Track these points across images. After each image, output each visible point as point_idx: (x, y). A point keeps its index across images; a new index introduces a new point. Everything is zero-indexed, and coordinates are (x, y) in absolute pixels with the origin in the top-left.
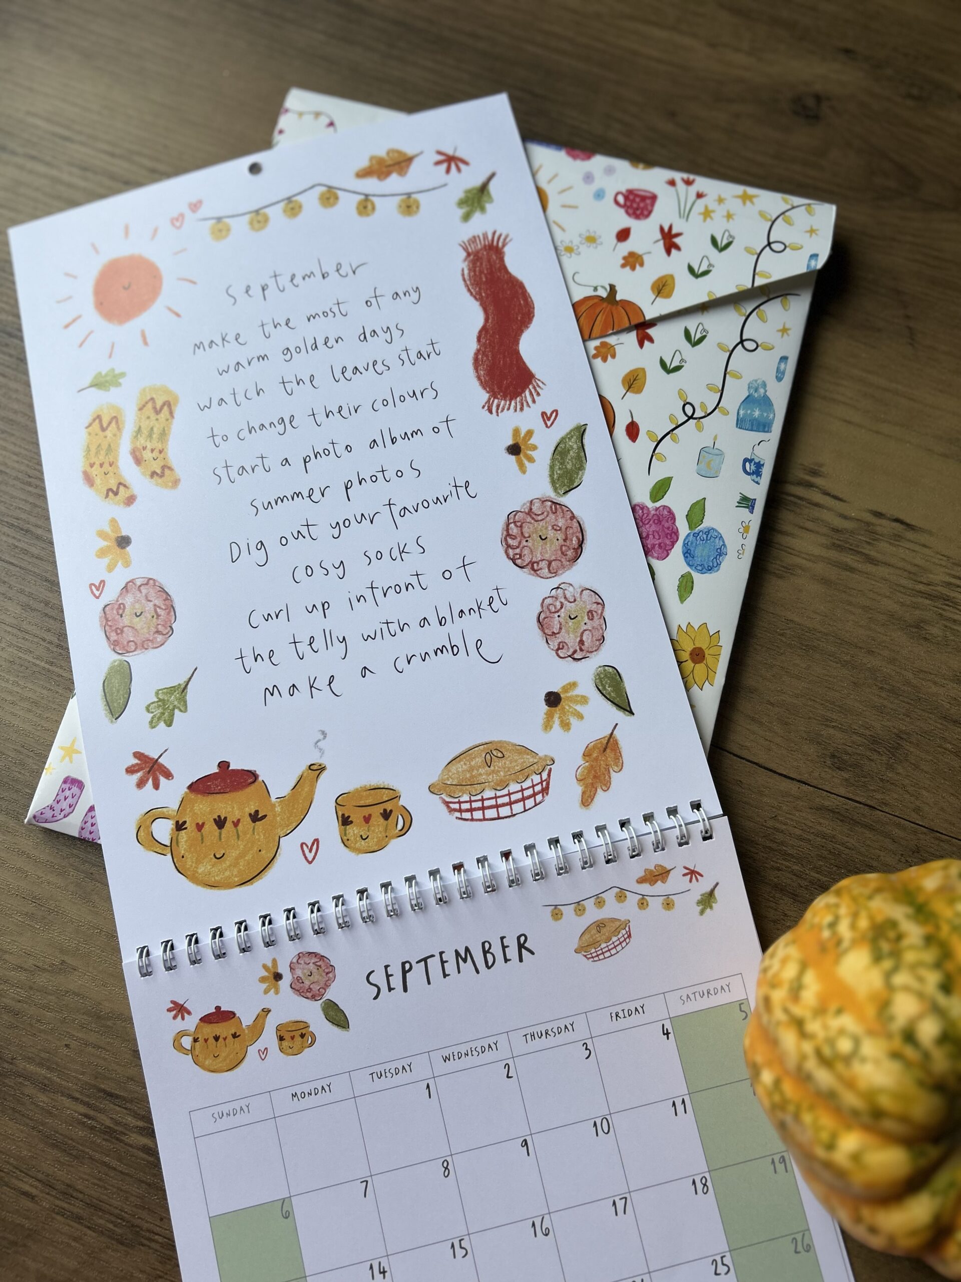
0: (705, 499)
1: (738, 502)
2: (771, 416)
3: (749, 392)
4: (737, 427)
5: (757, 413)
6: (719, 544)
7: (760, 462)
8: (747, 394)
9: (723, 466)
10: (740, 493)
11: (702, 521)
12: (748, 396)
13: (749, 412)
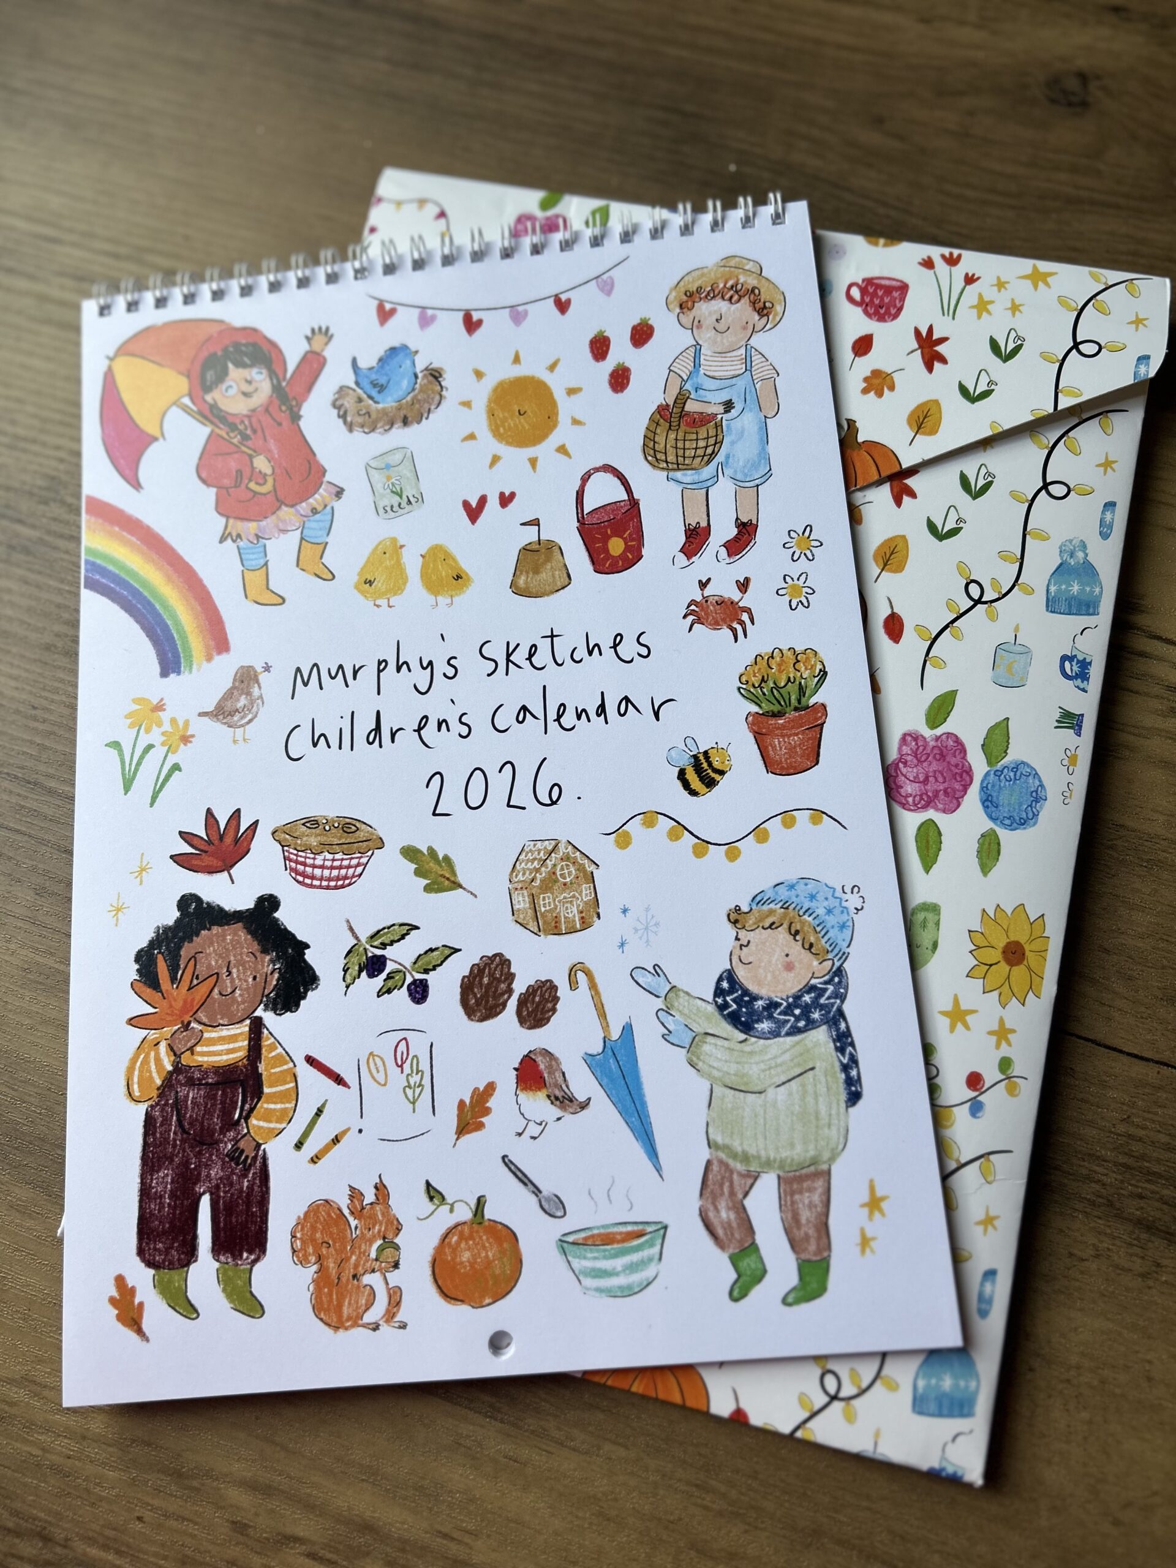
0: (1008, 719)
1: (1057, 721)
2: (1097, 590)
3: (1062, 558)
4: (1047, 610)
5: (1075, 588)
6: (1033, 783)
7: (1085, 659)
8: (1060, 561)
9: (1031, 670)
10: (1060, 708)
11: (1006, 752)
12: (1061, 565)
13: (1064, 587)
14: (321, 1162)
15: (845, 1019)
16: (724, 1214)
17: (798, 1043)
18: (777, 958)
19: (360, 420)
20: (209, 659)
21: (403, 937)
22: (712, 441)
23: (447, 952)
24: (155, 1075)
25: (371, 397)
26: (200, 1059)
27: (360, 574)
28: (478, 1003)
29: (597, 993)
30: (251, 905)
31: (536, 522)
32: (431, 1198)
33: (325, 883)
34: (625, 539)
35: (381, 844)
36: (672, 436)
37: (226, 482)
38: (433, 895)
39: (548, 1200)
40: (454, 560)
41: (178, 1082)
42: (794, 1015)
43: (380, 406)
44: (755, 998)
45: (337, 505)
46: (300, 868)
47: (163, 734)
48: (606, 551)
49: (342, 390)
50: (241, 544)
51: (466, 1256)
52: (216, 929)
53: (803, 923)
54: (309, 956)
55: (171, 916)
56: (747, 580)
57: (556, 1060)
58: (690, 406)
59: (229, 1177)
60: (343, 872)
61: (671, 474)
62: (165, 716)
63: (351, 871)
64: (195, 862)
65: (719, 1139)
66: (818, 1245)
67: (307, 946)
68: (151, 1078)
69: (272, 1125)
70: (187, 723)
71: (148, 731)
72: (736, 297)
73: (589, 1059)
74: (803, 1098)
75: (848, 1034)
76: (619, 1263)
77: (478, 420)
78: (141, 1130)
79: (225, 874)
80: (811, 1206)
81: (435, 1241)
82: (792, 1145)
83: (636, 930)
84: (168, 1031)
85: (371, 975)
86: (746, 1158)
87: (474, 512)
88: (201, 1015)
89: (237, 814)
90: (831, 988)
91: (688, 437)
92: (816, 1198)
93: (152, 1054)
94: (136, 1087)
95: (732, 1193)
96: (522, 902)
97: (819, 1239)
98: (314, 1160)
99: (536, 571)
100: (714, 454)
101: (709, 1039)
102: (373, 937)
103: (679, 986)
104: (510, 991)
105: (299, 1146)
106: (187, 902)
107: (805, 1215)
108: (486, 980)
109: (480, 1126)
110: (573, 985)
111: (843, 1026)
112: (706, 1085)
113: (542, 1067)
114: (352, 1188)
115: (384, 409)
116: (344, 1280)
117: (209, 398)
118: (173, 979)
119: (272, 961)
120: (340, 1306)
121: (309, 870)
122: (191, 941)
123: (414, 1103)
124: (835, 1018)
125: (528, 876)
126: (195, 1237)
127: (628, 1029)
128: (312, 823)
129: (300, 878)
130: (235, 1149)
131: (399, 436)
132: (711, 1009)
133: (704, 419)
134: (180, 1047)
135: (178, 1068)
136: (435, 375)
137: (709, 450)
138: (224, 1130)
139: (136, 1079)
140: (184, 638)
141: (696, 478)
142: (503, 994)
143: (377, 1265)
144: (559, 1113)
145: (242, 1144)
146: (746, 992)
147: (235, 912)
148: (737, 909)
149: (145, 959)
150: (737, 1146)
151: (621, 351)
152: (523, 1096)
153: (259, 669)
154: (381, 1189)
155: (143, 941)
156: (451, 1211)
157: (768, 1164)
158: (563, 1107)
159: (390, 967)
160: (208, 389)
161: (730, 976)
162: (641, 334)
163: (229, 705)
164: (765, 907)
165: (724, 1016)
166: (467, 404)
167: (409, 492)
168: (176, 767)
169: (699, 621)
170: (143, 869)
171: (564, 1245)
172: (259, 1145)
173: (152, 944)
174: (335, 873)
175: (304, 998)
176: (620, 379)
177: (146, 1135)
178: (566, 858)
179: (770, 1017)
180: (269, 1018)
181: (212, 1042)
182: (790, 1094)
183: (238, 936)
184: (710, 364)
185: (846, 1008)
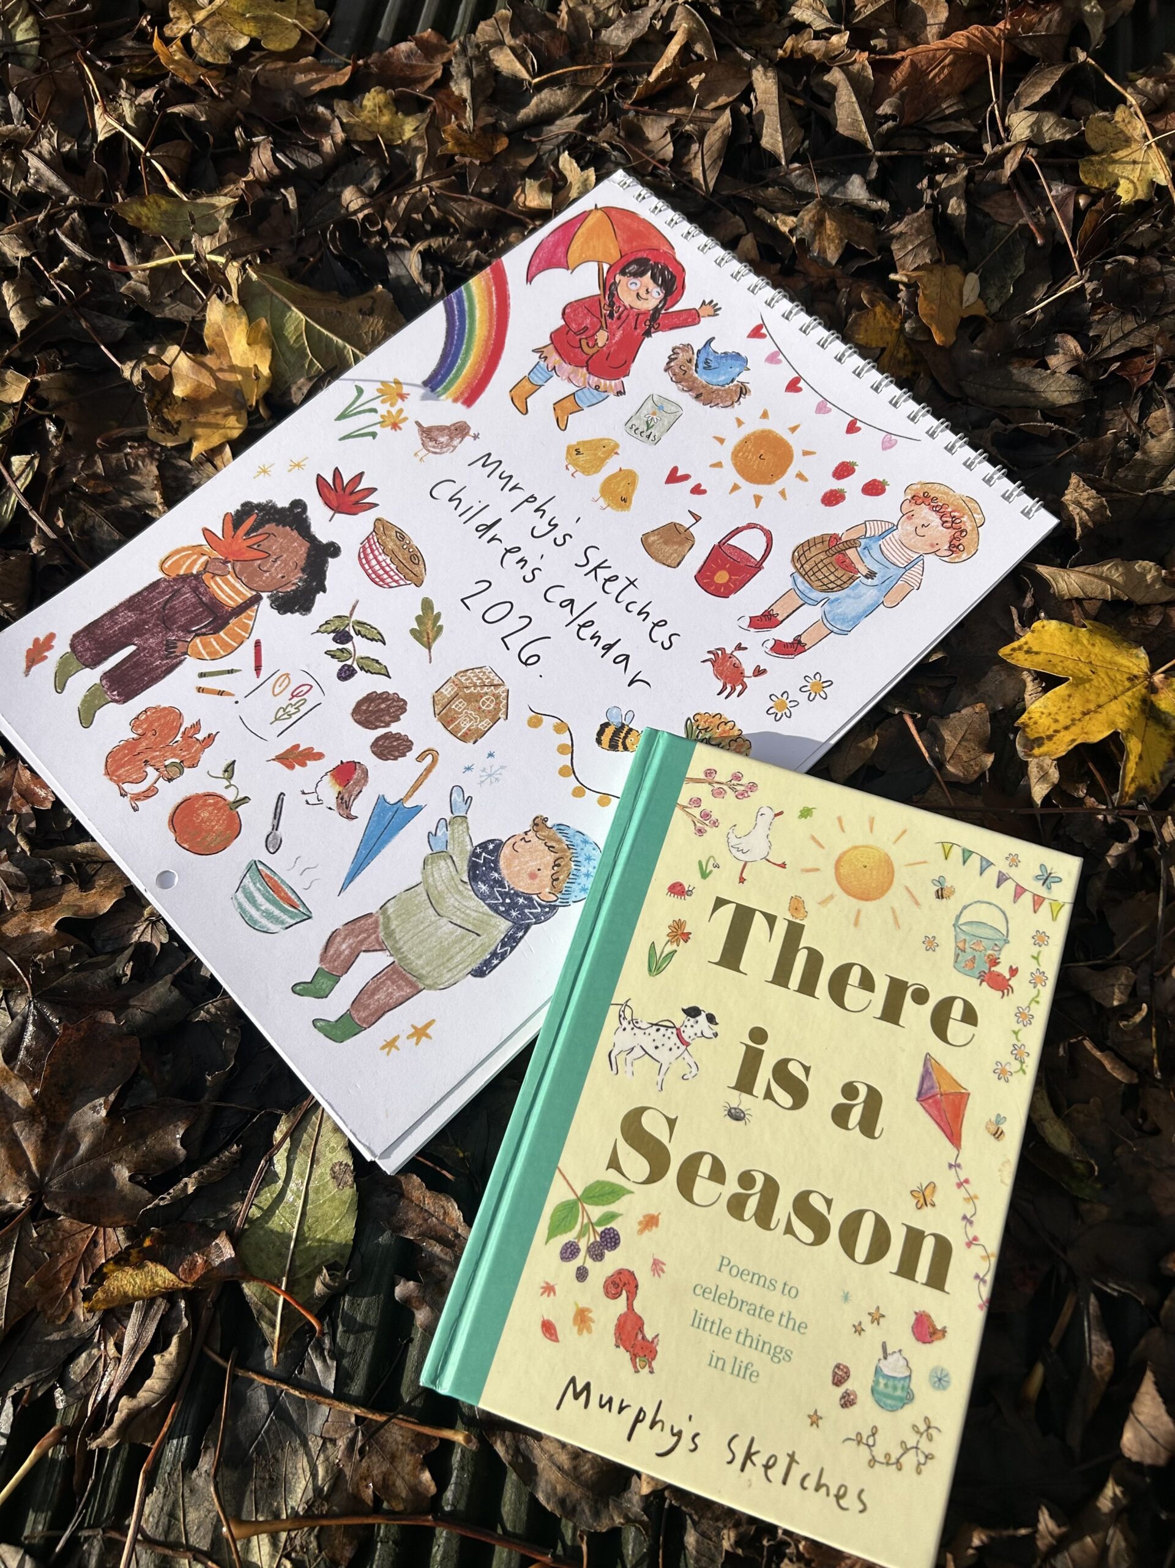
14: (201, 694)
15: (525, 933)
16: (344, 946)
17: (488, 915)
18: (533, 865)
19: (677, 370)
20: (455, 400)
21: (372, 640)
22: (839, 582)
23: (383, 671)
24: (184, 567)
25: (697, 366)
26: (212, 584)
27: (579, 443)
28: (365, 712)
29: (426, 776)
30: (324, 542)
31: (697, 518)
32: (226, 771)
33: (370, 571)
34: (730, 579)
35: (419, 584)
36: (822, 556)
37: (574, 326)
38: (411, 637)
39: (275, 837)
40: (633, 491)
41: (191, 582)
42: (504, 900)
43: (696, 375)
44: (496, 869)
45: (612, 397)
46: (369, 551)
47: (389, 412)
48: (714, 573)
49: (687, 347)
50: (542, 363)
51: (205, 814)
52: (295, 533)
53: (567, 865)
54: (320, 596)
55: (283, 503)
56: (765, 671)
57: (366, 781)
58: (851, 553)
59: (154, 651)
60: (385, 576)
61: (796, 575)
62: (400, 404)
63: (389, 580)
64: (326, 490)
65: (390, 911)
66: (367, 1017)
67: (324, 591)
68: (181, 566)
69: (203, 652)
70: (405, 419)
71: (383, 402)
72: (949, 525)
73: (381, 800)
74: (455, 942)
75: (517, 941)
76: (266, 905)
77: (734, 437)
78: (146, 584)
79: (332, 512)
80: (390, 995)
81: (201, 791)
82: (420, 957)
83: (484, 770)
84: (215, 554)
85: (334, 639)
86: (390, 934)
87: (674, 477)
88: (238, 566)
89: (372, 490)
90: (539, 910)
91: (830, 566)
92: (397, 995)
93: (195, 557)
94: (169, 562)
95: (361, 942)
96: (448, 692)
97: (372, 1015)
98: (200, 690)
99: (666, 543)
100: (831, 590)
101: (449, 861)
102: (359, 623)
103: (469, 820)
104: (387, 725)
105: (202, 675)
106: (299, 505)
107: (381, 996)
108: (383, 706)
109: (291, 767)
110: (420, 758)
111: (520, 934)
112: (419, 879)
113: (355, 776)
114: (198, 723)
115: (696, 379)
116: (140, 757)
117: (618, 277)
118: (247, 534)
119: (301, 579)
120: (123, 766)
121: (371, 556)
122: (277, 525)
123: (276, 719)
124: (521, 927)
125: (467, 683)
126: (105, 659)
127: (418, 809)
128: (401, 536)
129: (362, 556)
130: (174, 642)
131: (686, 400)
132: (469, 848)
133: (849, 567)
134: (210, 568)
135: (197, 577)
136: (743, 391)
137: (831, 586)
138: (180, 628)
139: (174, 559)
140: (456, 376)
141: (807, 592)
142: (382, 722)
143: (162, 769)
144: (334, 807)
145: (179, 644)
146: (496, 862)
147: (314, 536)
148: (545, 820)
149: (248, 508)
150: (394, 924)
151: (852, 485)
152: (328, 778)
153: (471, 433)
154: (211, 738)
155: (258, 498)
156: (227, 787)
157: (396, 951)
158: (339, 806)
159: (349, 646)
160: (623, 273)
161: (499, 845)
162: (874, 488)
163: (435, 434)
164: (560, 836)
165: (470, 860)
166: (740, 423)
167: (654, 431)
168: (374, 435)
169: (713, 663)
170: (298, 465)
171: (254, 867)
172: (186, 653)
173: (259, 506)
174: (381, 572)
175: (292, 612)
176: (833, 498)
177: (146, 589)
178: (497, 697)
179: (492, 887)
180: (265, 602)
181: (227, 583)
182: (452, 933)
183: (301, 548)
184: (889, 545)
185: (533, 927)
